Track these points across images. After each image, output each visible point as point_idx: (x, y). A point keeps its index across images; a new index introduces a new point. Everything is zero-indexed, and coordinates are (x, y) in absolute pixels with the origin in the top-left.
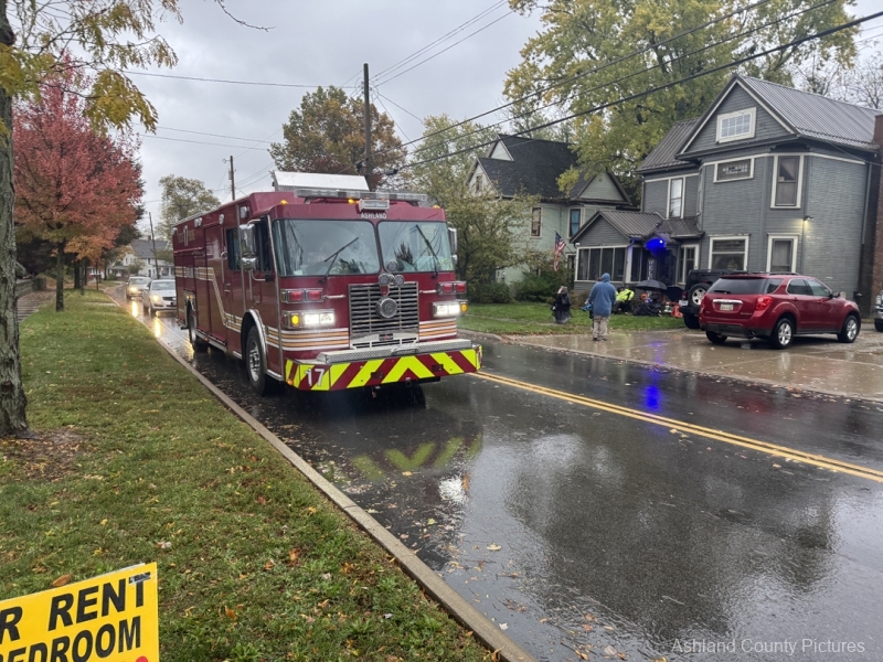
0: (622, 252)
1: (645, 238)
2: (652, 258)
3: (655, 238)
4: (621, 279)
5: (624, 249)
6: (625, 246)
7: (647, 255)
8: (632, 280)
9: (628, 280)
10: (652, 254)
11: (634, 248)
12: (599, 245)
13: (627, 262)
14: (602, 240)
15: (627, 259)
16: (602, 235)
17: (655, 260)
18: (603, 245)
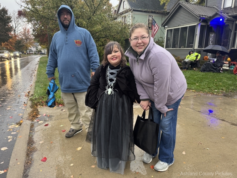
0: (193, 29)
1: (210, 17)
2: (213, 32)
3: (218, 16)
4: (192, 47)
5: (195, 26)
6: (196, 24)
7: (210, 30)
8: (199, 47)
9: (196, 47)
10: (213, 29)
11: (201, 25)
12: (179, 26)
13: (196, 35)
14: (181, 22)
15: (196, 33)
16: (181, 19)
17: (215, 33)
18: (181, 26)
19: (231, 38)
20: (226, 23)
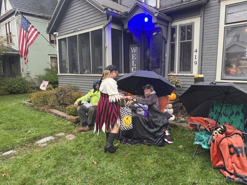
1: (126, 13)
2: (136, 44)
3: (140, 12)
4: (102, 71)
6: (101, 27)
7: (129, 42)
11: (113, 30)
12: (75, 32)
13: (105, 48)
14: (77, 24)
15: (105, 44)
16: (77, 18)
17: (139, 46)
18: (78, 31)
19: (167, 55)
20: (156, 23)
